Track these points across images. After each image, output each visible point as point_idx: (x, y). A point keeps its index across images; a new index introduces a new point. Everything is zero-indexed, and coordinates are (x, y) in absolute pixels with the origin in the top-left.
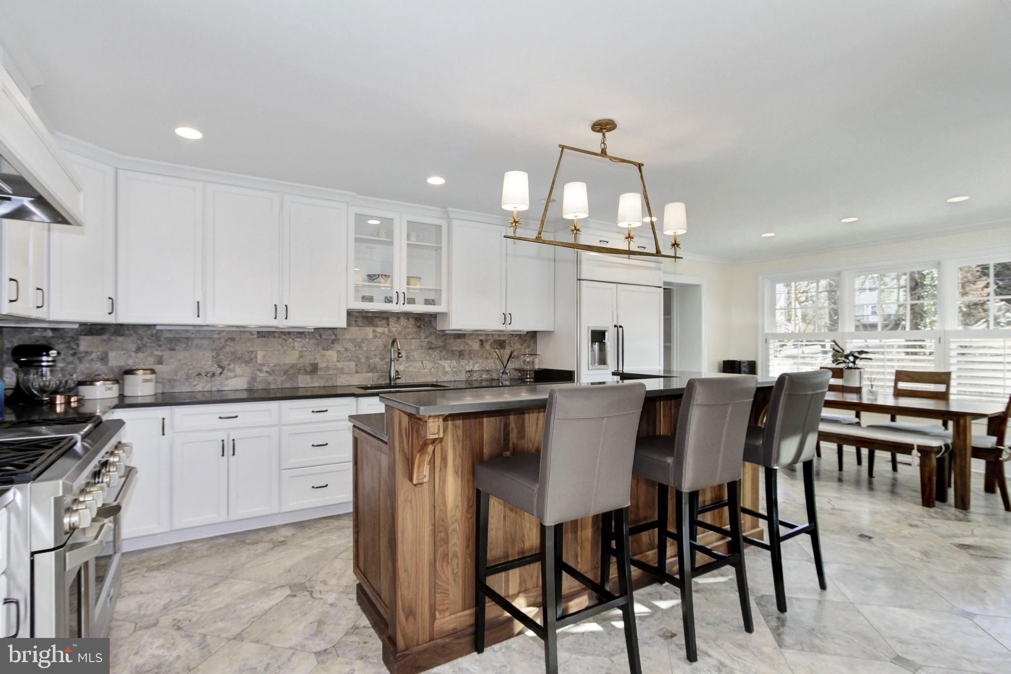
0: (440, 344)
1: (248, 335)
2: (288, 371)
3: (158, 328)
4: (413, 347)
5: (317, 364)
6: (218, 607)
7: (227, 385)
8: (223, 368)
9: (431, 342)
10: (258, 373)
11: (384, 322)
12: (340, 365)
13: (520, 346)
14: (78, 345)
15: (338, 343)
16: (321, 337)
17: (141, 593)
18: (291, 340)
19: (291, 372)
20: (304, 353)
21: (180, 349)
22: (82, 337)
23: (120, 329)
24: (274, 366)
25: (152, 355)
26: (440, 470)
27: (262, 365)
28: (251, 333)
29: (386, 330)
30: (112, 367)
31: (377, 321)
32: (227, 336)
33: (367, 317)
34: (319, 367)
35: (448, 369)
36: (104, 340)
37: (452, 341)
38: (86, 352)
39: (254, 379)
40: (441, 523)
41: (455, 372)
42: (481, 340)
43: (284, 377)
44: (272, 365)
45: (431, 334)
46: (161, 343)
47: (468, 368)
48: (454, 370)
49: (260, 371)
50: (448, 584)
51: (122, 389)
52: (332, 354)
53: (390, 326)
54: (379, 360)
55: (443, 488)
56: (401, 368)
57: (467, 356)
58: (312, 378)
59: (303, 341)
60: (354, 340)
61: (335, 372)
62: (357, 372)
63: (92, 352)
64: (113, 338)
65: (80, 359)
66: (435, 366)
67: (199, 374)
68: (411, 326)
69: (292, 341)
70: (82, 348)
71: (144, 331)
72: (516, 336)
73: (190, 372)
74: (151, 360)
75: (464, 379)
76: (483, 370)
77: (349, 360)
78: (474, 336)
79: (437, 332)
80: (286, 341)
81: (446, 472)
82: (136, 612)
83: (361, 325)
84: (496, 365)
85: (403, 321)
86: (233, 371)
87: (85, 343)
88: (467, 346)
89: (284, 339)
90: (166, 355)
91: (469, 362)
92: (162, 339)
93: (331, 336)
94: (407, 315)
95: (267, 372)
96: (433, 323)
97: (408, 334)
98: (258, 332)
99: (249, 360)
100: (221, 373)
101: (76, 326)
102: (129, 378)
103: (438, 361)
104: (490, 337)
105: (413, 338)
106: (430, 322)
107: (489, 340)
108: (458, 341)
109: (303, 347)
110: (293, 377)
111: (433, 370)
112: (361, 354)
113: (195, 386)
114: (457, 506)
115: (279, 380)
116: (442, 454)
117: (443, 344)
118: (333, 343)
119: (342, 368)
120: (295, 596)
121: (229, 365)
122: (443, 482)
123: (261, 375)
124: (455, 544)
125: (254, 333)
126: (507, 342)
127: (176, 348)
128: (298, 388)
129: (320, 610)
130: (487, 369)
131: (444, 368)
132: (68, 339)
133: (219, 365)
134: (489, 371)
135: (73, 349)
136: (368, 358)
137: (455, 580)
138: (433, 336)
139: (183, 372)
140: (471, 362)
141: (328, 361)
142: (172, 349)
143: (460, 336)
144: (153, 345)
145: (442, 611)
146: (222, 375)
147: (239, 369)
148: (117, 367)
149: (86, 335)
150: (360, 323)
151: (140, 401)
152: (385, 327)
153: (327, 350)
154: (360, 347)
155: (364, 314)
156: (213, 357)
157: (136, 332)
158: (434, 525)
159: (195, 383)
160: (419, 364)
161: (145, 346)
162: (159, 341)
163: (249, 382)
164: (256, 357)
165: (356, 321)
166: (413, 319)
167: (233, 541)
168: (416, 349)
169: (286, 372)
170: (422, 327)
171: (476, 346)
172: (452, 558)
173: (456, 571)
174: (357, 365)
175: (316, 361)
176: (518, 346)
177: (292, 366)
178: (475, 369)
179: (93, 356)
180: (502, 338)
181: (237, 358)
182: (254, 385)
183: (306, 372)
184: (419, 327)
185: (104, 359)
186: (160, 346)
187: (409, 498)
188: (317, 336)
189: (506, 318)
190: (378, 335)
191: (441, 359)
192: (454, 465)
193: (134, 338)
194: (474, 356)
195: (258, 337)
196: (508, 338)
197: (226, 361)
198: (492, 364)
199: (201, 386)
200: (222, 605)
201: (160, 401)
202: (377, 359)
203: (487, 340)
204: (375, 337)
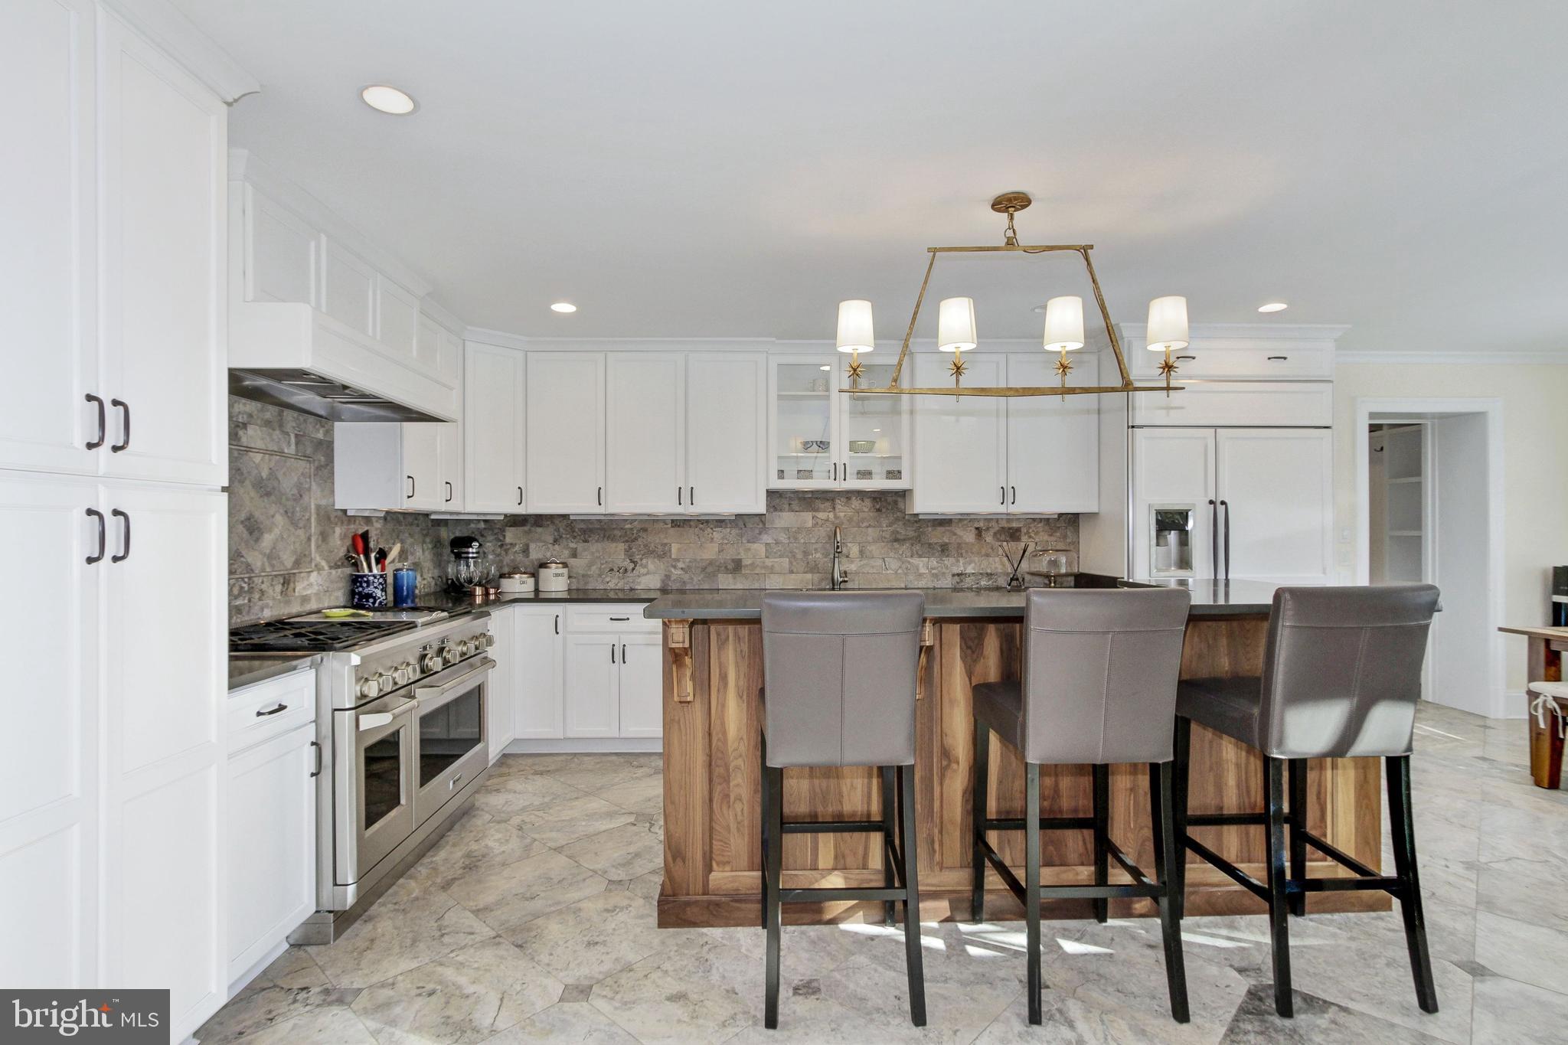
0: (911, 534)
1: (661, 525)
2: (706, 568)
3: (572, 518)
4: (870, 539)
5: (740, 560)
6: (564, 818)
7: (639, 583)
8: (635, 563)
9: (898, 532)
10: (673, 570)
11: (828, 504)
12: (769, 562)
13: (1046, 538)
14: (504, 536)
15: (766, 533)
16: (745, 527)
17: (515, 792)
18: (709, 530)
19: (710, 569)
20: (724, 546)
21: (594, 541)
22: (507, 528)
23: (539, 520)
24: (690, 562)
25: (567, 547)
26: (718, 690)
27: (678, 560)
28: (665, 522)
29: (831, 515)
30: (532, 560)
31: (818, 503)
32: (639, 527)
33: (805, 499)
34: (743, 564)
35: (923, 570)
36: (526, 532)
37: (930, 529)
38: (511, 544)
39: (668, 577)
40: (720, 755)
41: (935, 576)
42: (977, 528)
43: (702, 576)
44: (688, 560)
45: (897, 519)
46: (575, 534)
47: (956, 570)
48: (933, 572)
49: (675, 567)
50: (729, 832)
51: (537, 583)
52: (759, 548)
53: (837, 511)
54: (821, 556)
55: (722, 711)
56: (852, 567)
57: (954, 552)
58: (735, 578)
59: (724, 530)
60: (788, 529)
61: (763, 572)
62: (792, 572)
63: (516, 544)
64: (533, 529)
65: (506, 551)
66: (904, 566)
67: (612, 570)
68: (866, 510)
69: (711, 531)
70: (508, 540)
71: (560, 522)
72: (1041, 522)
73: (603, 567)
74: (566, 552)
75: (950, 586)
76: (981, 574)
77: (781, 556)
78: (965, 522)
79: (907, 517)
80: (703, 531)
81: (725, 692)
82: (499, 807)
83: (797, 509)
84: (1004, 566)
85: (855, 503)
86: (645, 566)
87: (510, 535)
88: (954, 537)
89: (701, 529)
90: (580, 546)
91: (958, 561)
92: (577, 530)
93: (758, 525)
94: (860, 494)
95: (682, 569)
96: (901, 505)
97: (863, 520)
98: (673, 521)
99: (663, 554)
100: (633, 569)
101: (502, 518)
102: (543, 572)
103: (909, 559)
104: (993, 524)
105: (870, 526)
106: (896, 502)
107: (992, 527)
108: (940, 529)
109: (723, 538)
110: (712, 576)
111: (900, 571)
112: (796, 548)
113: (608, 583)
114: (742, 738)
115: (695, 579)
116: (720, 671)
117: (916, 534)
118: (760, 534)
119: (772, 566)
120: (635, 825)
121: (641, 560)
122: (723, 706)
123: (676, 573)
124: (738, 785)
125: (668, 522)
126: (1024, 530)
127: (590, 539)
128: (718, 590)
129: (646, 844)
130: (989, 571)
131: (918, 570)
132: (496, 531)
133: (631, 560)
134: (991, 574)
135: (501, 541)
136: (806, 553)
137: (738, 830)
138: (900, 523)
139: (595, 567)
140: (962, 561)
141: (754, 557)
142: (586, 541)
143: (943, 522)
144: (568, 536)
145: (721, 864)
146: (634, 572)
147: (651, 564)
148: (536, 560)
149: (511, 526)
150: (795, 506)
151: (553, 596)
152: (830, 512)
153: (754, 542)
154: (796, 539)
155: (800, 495)
156: (626, 550)
157: (552, 522)
158: (710, 756)
159: (608, 579)
160: (879, 562)
161: (561, 537)
162: (574, 532)
163: (663, 581)
164: (670, 551)
165: (790, 504)
166: (868, 500)
167: (622, 760)
168: (875, 542)
169: (704, 569)
170: (884, 510)
171: (969, 537)
172: (735, 801)
173: (739, 818)
174: (791, 563)
175: (739, 557)
176: (1043, 537)
177: (711, 563)
178: (967, 572)
179: (517, 548)
180: (1015, 525)
181: (650, 553)
182: (668, 585)
183: (727, 571)
184: (879, 510)
185: (526, 551)
186: (575, 537)
187: (677, 718)
188: (741, 524)
189: (1007, 493)
190: (820, 522)
191: (912, 556)
192: (737, 686)
193: (551, 528)
194: (967, 551)
195: (672, 527)
196: (1025, 526)
197: (638, 555)
198: (997, 565)
199: (613, 582)
200: (567, 818)
201: (575, 596)
202: (818, 555)
203: (988, 529)
204: (815, 525)
